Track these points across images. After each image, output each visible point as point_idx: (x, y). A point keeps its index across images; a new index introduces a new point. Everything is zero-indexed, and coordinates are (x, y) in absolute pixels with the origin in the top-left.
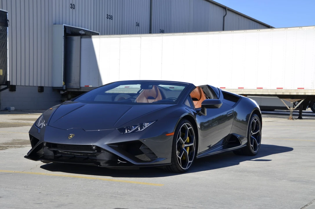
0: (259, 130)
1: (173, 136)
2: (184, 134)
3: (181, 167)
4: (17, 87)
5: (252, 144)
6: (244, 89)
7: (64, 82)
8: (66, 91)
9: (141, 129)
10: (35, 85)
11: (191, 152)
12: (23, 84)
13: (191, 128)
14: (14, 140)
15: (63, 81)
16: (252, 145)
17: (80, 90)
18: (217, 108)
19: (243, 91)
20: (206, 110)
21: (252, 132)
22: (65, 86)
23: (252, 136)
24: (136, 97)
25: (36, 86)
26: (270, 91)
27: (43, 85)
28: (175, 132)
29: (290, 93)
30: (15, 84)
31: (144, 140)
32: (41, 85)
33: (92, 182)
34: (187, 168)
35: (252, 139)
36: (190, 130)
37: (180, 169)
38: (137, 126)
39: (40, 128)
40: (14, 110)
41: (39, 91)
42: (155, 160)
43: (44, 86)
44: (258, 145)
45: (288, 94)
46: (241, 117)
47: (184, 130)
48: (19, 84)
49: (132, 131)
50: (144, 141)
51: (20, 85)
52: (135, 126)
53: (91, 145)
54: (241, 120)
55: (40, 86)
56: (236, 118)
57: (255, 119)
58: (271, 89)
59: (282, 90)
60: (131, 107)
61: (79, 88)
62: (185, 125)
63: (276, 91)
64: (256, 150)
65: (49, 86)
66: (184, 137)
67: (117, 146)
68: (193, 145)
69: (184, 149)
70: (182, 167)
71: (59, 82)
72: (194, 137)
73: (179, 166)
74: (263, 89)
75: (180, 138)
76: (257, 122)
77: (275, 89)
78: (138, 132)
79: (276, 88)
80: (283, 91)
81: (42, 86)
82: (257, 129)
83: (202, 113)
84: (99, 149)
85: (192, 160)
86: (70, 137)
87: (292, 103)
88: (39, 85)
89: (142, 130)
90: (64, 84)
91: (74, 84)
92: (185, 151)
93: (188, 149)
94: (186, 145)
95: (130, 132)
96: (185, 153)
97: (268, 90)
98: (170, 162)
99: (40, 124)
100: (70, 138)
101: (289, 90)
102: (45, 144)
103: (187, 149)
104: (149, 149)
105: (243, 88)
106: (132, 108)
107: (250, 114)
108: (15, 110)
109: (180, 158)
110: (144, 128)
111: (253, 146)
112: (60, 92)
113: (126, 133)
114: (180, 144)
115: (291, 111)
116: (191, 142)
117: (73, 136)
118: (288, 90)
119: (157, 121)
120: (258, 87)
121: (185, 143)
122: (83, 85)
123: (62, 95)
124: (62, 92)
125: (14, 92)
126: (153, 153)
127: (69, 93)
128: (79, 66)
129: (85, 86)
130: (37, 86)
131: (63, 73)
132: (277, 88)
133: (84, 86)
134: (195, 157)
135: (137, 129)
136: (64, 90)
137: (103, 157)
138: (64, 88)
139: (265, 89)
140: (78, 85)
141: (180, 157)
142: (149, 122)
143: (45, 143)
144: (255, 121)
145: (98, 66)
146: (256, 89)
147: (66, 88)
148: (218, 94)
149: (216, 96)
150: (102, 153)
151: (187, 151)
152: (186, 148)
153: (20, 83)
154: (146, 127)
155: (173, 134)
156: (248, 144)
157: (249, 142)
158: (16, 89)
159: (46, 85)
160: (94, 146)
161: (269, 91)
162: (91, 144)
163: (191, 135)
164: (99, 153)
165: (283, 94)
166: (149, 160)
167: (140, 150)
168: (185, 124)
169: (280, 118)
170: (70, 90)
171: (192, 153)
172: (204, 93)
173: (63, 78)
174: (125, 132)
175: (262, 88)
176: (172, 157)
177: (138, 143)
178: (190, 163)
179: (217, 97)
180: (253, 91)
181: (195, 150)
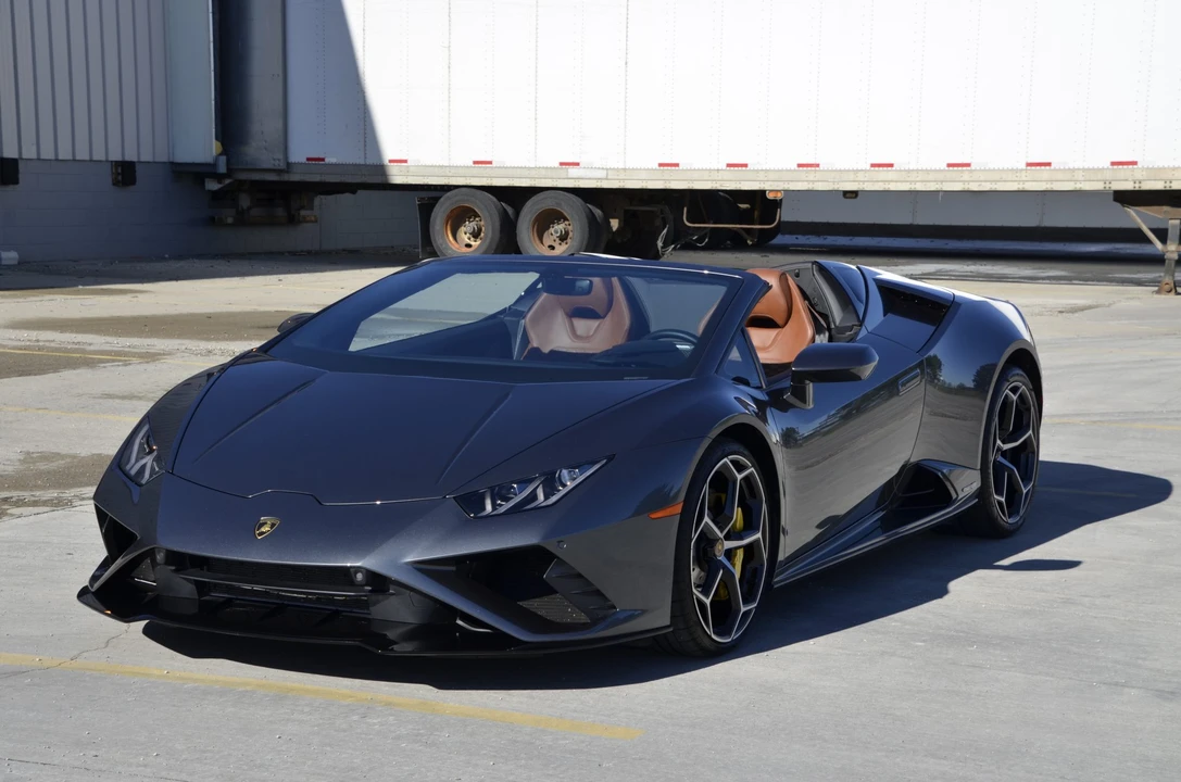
0: (1030, 432)
1: (679, 516)
2: (723, 496)
3: (710, 637)
4: (21, 166)
5: (999, 492)
6: (971, 171)
7: (219, 144)
8: (227, 181)
9: (546, 498)
10: (99, 155)
11: (750, 566)
12: (48, 154)
13: (751, 473)
14: (28, 458)
15: (217, 139)
16: (1002, 495)
17: (286, 177)
18: (857, 378)
19: (966, 177)
20: (810, 387)
21: (999, 442)
22: (223, 159)
23: (1000, 459)
24: (526, 310)
25: (104, 159)
26: (1081, 178)
27: (131, 156)
28: (685, 501)
29: (1168, 185)
30: (16, 156)
31: (559, 542)
32: (123, 155)
33: (355, 718)
34: (734, 636)
35: (998, 467)
36: (746, 479)
37: (706, 642)
38: (531, 481)
39: (135, 479)
40: (16, 262)
41: (116, 183)
42: (604, 618)
43: (135, 160)
44: (1025, 492)
45: (1159, 186)
46: (955, 373)
47: (722, 482)
48: (29, 152)
49: (511, 504)
50: (563, 549)
51: (34, 156)
52: (524, 482)
53: (348, 568)
54: (955, 383)
55: (119, 158)
56: (939, 380)
57: (1014, 390)
58: (1089, 169)
59: (1133, 170)
60: (507, 395)
61: (283, 166)
62: (725, 464)
63: (1108, 175)
64: (1018, 513)
65: (157, 160)
66: (720, 515)
67: (454, 568)
68: (757, 541)
69: (722, 558)
70: (713, 636)
71: (200, 143)
72: (764, 506)
73: (700, 632)
74: (1055, 170)
75: (706, 519)
76: (1022, 398)
77: (1103, 169)
78: (532, 509)
79: (1108, 165)
80: (1139, 175)
81: (128, 158)
82: (1021, 427)
83: (793, 400)
84: (378, 582)
85: (754, 600)
86: (263, 530)
87: (1174, 226)
88: (116, 156)
89: (554, 499)
90: (220, 150)
91: (260, 152)
92: (725, 567)
93: (740, 555)
94: (729, 544)
95: (506, 506)
96: (729, 574)
97: (1073, 170)
98: (668, 623)
99: (137, 461)
100: (263, 533)
101: (1164, 168)
102: (160, 557)
103: (736, 555)
104: (580, 576)
105: (968, 165)
106: (510, 396)
107: (995, 365)
108: (19, 263)
109: (708, 602)
110: (563, 491)
111: (1003, 500)
112: (203, 184)
113: (488, 516)
114: (707, 541)
115: (1170, 260)
116: (750, 525)
117: (273, 525)
118: (1159, 169)
119: (610, 459)
120: (1030, 161)
121: (728, 537)
122: (298, 155)
123: (215, 195)
124: (212, 186)
125: (11, 187)
126: (598, 593)
127: (240, 186)
128: (281, 74)
129: (308, 159)
130: (107, 161)
131: (213, 102)
132: (1113, 164)
133: (304, 160)
134: (768, 584)
135: (533, 497)
136: (219, 177)
137: (397, 612)
138: (222, 169)
139: (1060, 170)
140: (281, 156)
141: (707, 596)
142: (581, 466)
143: (159, 552)
144: (1015, 398)
145: (361, 75)
146: (1022, 170)
147: (228, 169)
148: (860, 300)
149: (854, 307)
150: (393, 594)
151: (734, 566)
152: (730, 554)
153: (34, 148)
154: (570, 484)
155: (678, 509)
156: (982, 493)
157: (990, 487)
158: (21, 177)
159: (146, 157)
160: (358, 569)
161: (1079, 176)
162: (349, 565)
163: (750, 501)
164: (381, 597)
165: (1137, 188)
166: (583, 618)
167: (545, 583)
168: (725, 459)
169: (1123, 282)
170: (242, 176)
171: (756, 572)
172: (805, 296)
173: (214, 126)
174: (484, 509)
175: (1049, 164)
176: (672, 602)
177: (536, 557)
178: (746, 614)
179: (858, 316)
180: (1010, 176)
181: (765, 556)
